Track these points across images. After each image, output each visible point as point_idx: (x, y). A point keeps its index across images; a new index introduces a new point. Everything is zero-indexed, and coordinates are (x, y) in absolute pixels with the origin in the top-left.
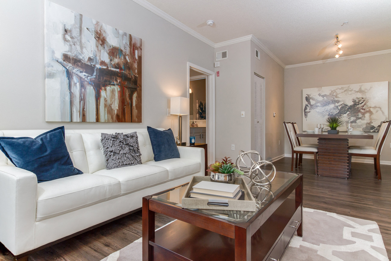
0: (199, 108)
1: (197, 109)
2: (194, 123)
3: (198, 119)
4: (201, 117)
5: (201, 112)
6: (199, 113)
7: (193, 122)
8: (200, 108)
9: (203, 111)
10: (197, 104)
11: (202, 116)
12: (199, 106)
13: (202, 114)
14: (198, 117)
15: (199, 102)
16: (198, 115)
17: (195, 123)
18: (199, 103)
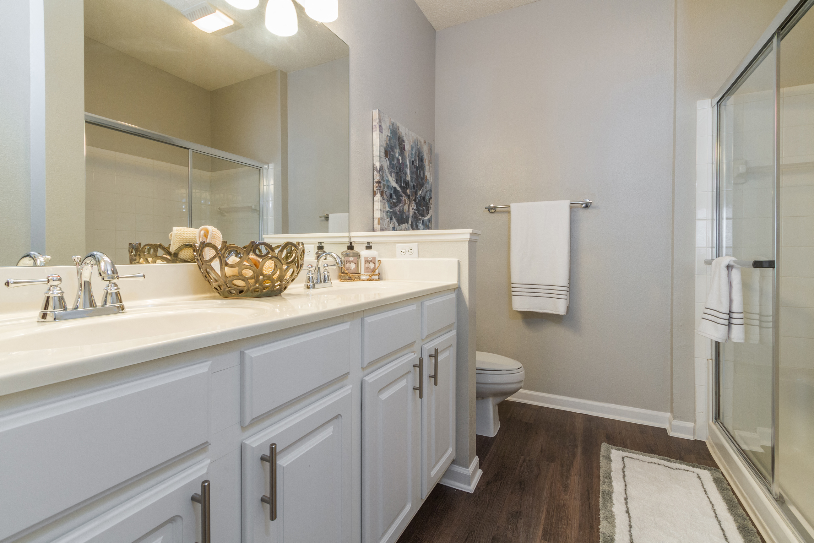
0: (386, 164)
1: (374, 168)
2: (358, 256)
3: (382, 230)
4: (394, 213)
5: (394, 184)
6: (387, 192)
7: (351, 247)
8: (391, 166)
9: (407, 183)
10: (376, 134)
11: (402, 212)
12: (388, 153)
13: (399, 201)
14: (377, 215)
15: (386, 126)
16: (377, 205)
17: (364, 253)
18: (386, 133)
